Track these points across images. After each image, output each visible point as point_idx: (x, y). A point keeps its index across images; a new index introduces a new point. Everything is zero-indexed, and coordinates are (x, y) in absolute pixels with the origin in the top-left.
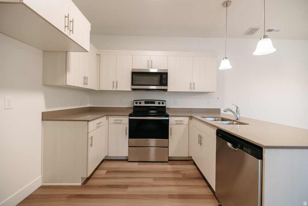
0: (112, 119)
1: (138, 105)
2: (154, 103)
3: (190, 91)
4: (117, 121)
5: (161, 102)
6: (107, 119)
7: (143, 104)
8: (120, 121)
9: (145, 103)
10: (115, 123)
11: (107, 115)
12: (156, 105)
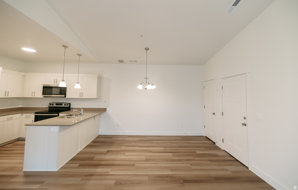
0: (25, 115)
1: (52, 106)
2: (62, 105)
3: (80, 98)
4: (27, 116)
5: (66, 104)
6: (22, 115)
7: (55, 105)
8: (29, 116)
9: (56, 105)
10: (26, 118)
11: (22, 113)
12: (63, 106)
